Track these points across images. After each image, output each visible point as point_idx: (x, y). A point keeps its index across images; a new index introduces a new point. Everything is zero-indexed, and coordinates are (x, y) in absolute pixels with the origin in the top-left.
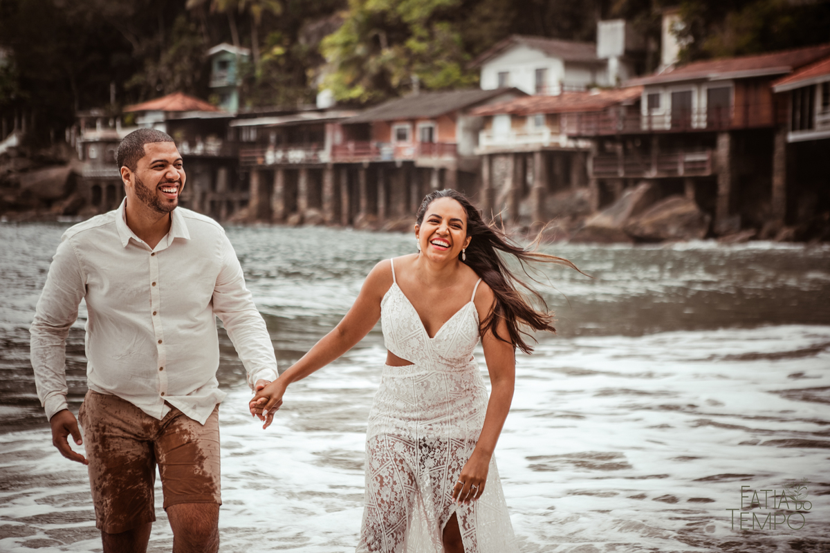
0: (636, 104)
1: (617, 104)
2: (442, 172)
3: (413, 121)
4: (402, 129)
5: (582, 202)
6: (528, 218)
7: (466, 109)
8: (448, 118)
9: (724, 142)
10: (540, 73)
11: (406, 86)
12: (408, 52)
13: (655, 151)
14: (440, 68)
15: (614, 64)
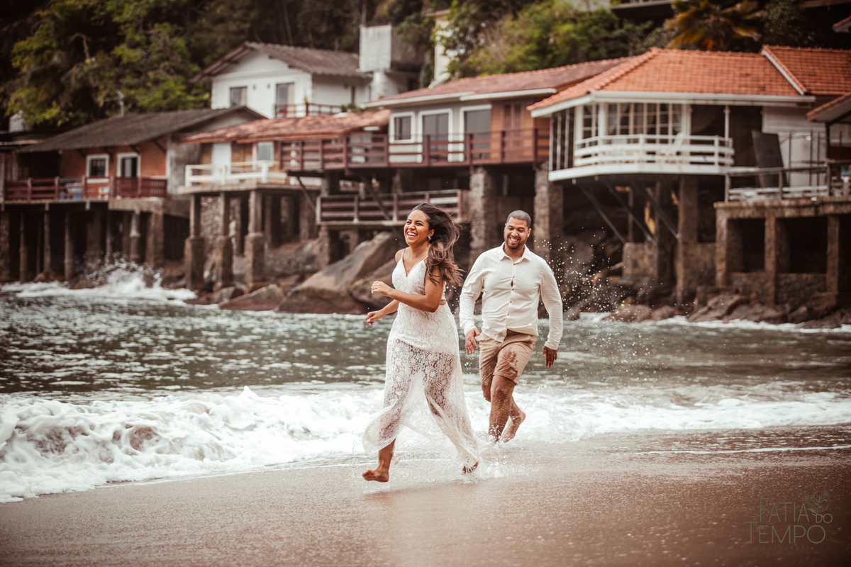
0: (384, 129)
1: (360, 130)
2: (145, 216)
3: (112, 151)
4: (97, 160)
5: (311, 259)
6: (241, 278)
7: (178, 136)
8: (155, 146)
9: (478, 179)
10: (283, 90)
11: (112, 106)
12: (118, 60)
13: (398, 192)
14: (157, 82)
15: (379, 80)
